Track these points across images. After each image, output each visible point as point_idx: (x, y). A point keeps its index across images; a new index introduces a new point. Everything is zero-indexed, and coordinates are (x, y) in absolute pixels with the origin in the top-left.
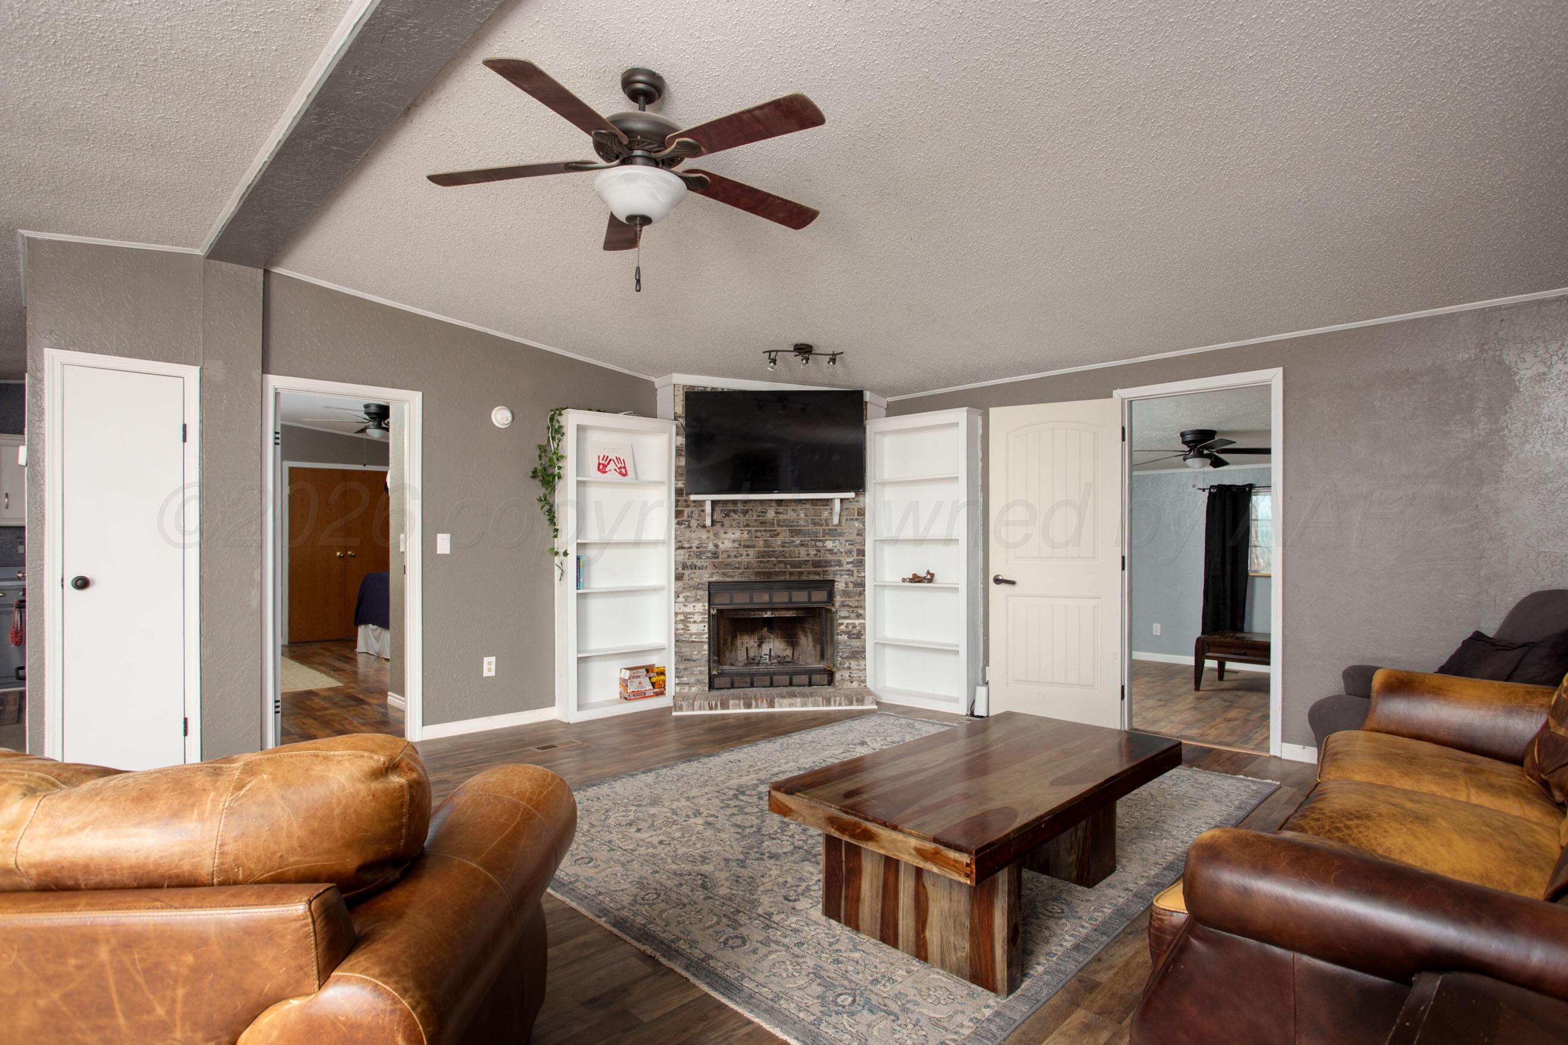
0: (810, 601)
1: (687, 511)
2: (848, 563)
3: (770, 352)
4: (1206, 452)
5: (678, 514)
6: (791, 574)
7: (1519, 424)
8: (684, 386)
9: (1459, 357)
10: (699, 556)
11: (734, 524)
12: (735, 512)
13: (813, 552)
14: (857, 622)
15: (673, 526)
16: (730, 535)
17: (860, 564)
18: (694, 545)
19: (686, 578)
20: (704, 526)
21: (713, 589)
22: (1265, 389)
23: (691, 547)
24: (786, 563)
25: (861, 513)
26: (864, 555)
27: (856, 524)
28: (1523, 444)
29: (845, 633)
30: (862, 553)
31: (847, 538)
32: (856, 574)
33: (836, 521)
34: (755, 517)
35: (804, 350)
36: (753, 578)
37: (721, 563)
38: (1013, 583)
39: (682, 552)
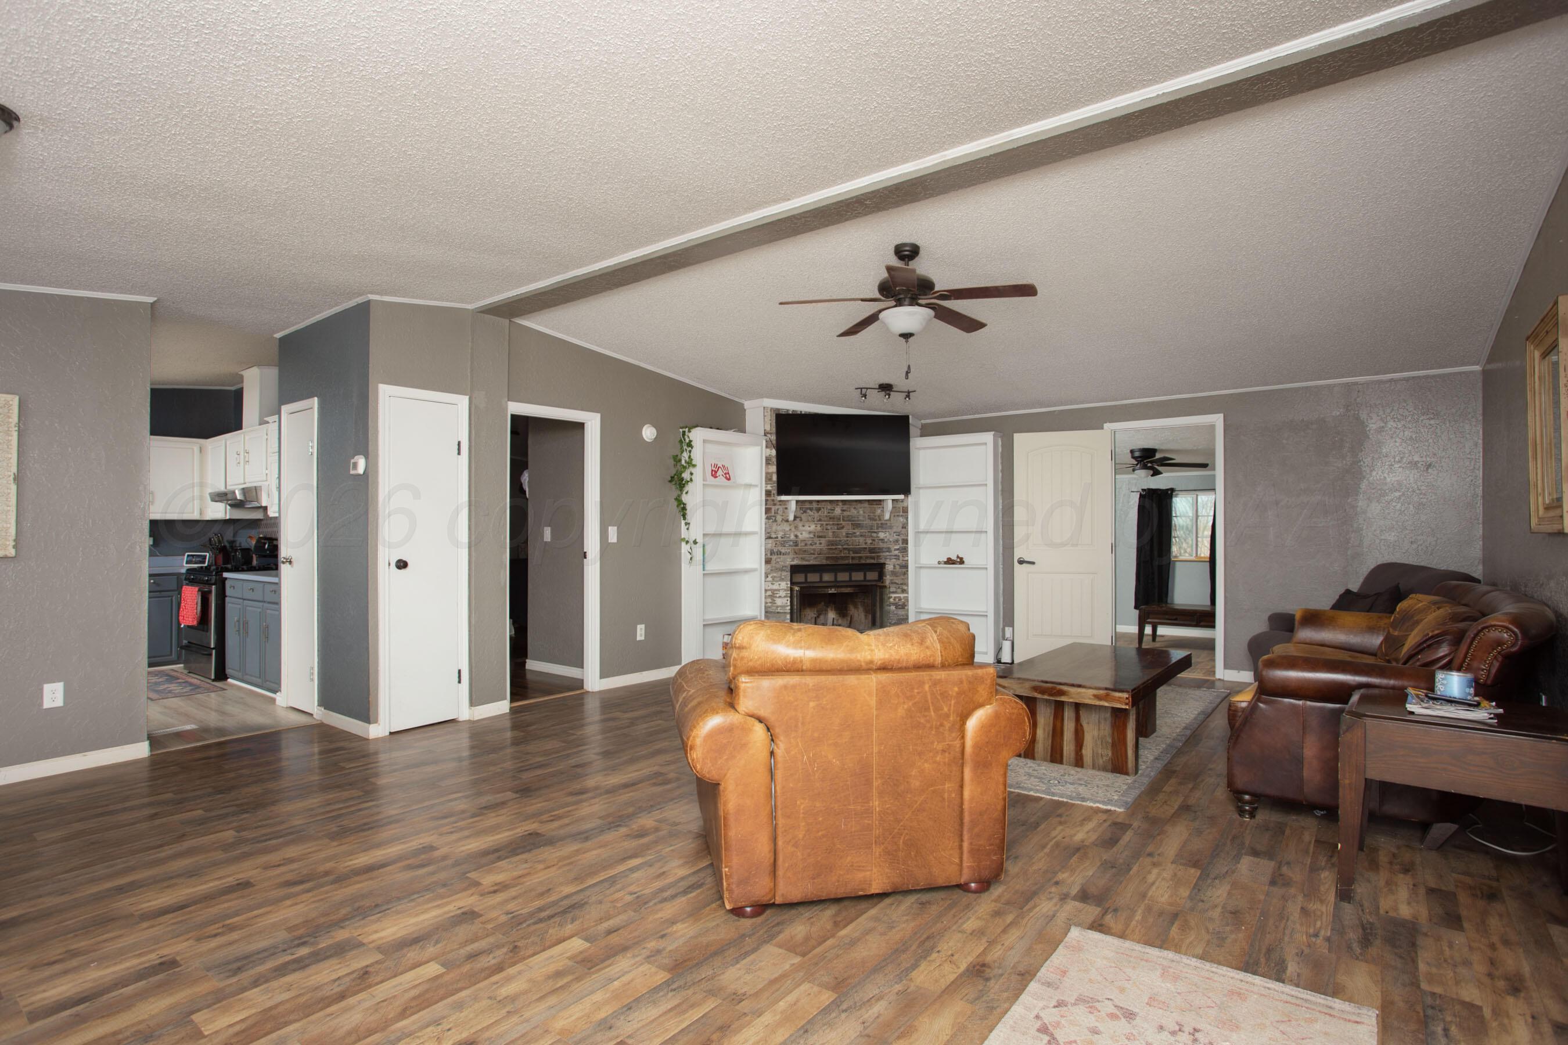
0: (865, 580)
1: (774, 508)
2: (896, 550)
3: (861, 389)
4: (1149, 465)
5: (768, 510)
6: (853, 558)
7: (1369, 459)
8: (771, 409)
9: (1334, 414)
10: (783, 545)
11: (810, 518)
12: (811, 509)
13: (869, 541)
14: (902, 596)
15: (764, 520)
16: (807, 528)
17: (905, 550)
18: (779, 536)
19: (773, 562)
20: (787, 521)
21: (795, 570)
22: (1212, 428)
23: (777, 538)
24: (849, 550)
25: (905, 510)
26: (907, 544)
27: (901, 519)
28: (1371, 471)
29: (894, 604)
30: (905, 541)
31: (894, 530)
32: (901, 558)
33: (887, 516)
34: (826, 514)
35: (886, 388)
36: (824, 562)
37: (800, 550)
38: (1033, 563)
39: (770, 541)
